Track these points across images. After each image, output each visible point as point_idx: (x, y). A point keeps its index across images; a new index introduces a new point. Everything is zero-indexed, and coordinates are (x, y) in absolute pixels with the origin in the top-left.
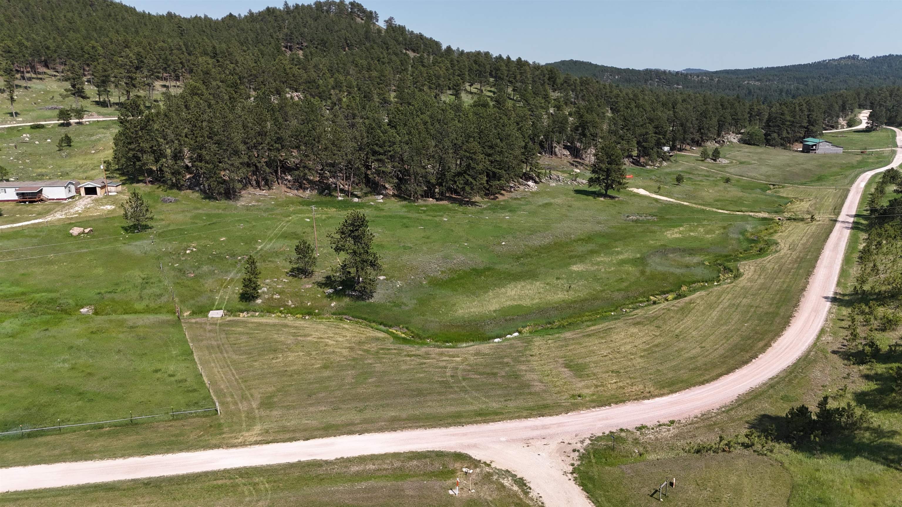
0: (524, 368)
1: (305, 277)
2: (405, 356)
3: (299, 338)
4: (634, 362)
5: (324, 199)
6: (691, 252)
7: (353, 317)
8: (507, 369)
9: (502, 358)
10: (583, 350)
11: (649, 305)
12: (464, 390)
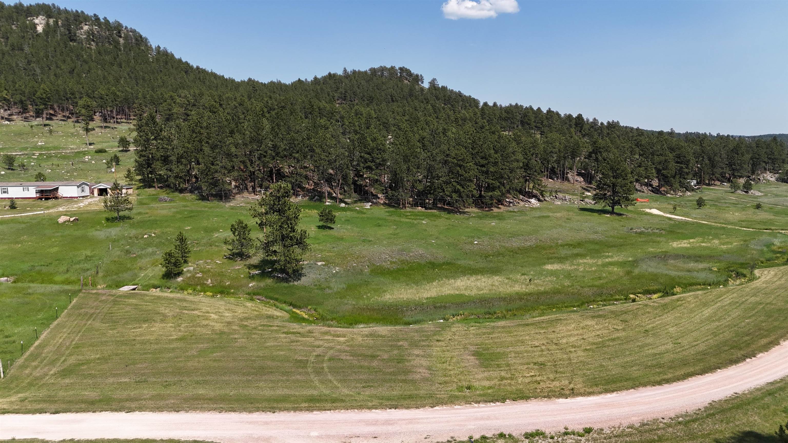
0: (416, 352)
1: (241, 260)
2: (284, 333)
3: (185, 311)
4: (572, 355)
5: (312, 203)
6: (698, 258)
7: (266, 297)
8: (395, 352)
9: (398, 341)
10: (509, 339)
11: (625, 303)
12: (319, 372)
